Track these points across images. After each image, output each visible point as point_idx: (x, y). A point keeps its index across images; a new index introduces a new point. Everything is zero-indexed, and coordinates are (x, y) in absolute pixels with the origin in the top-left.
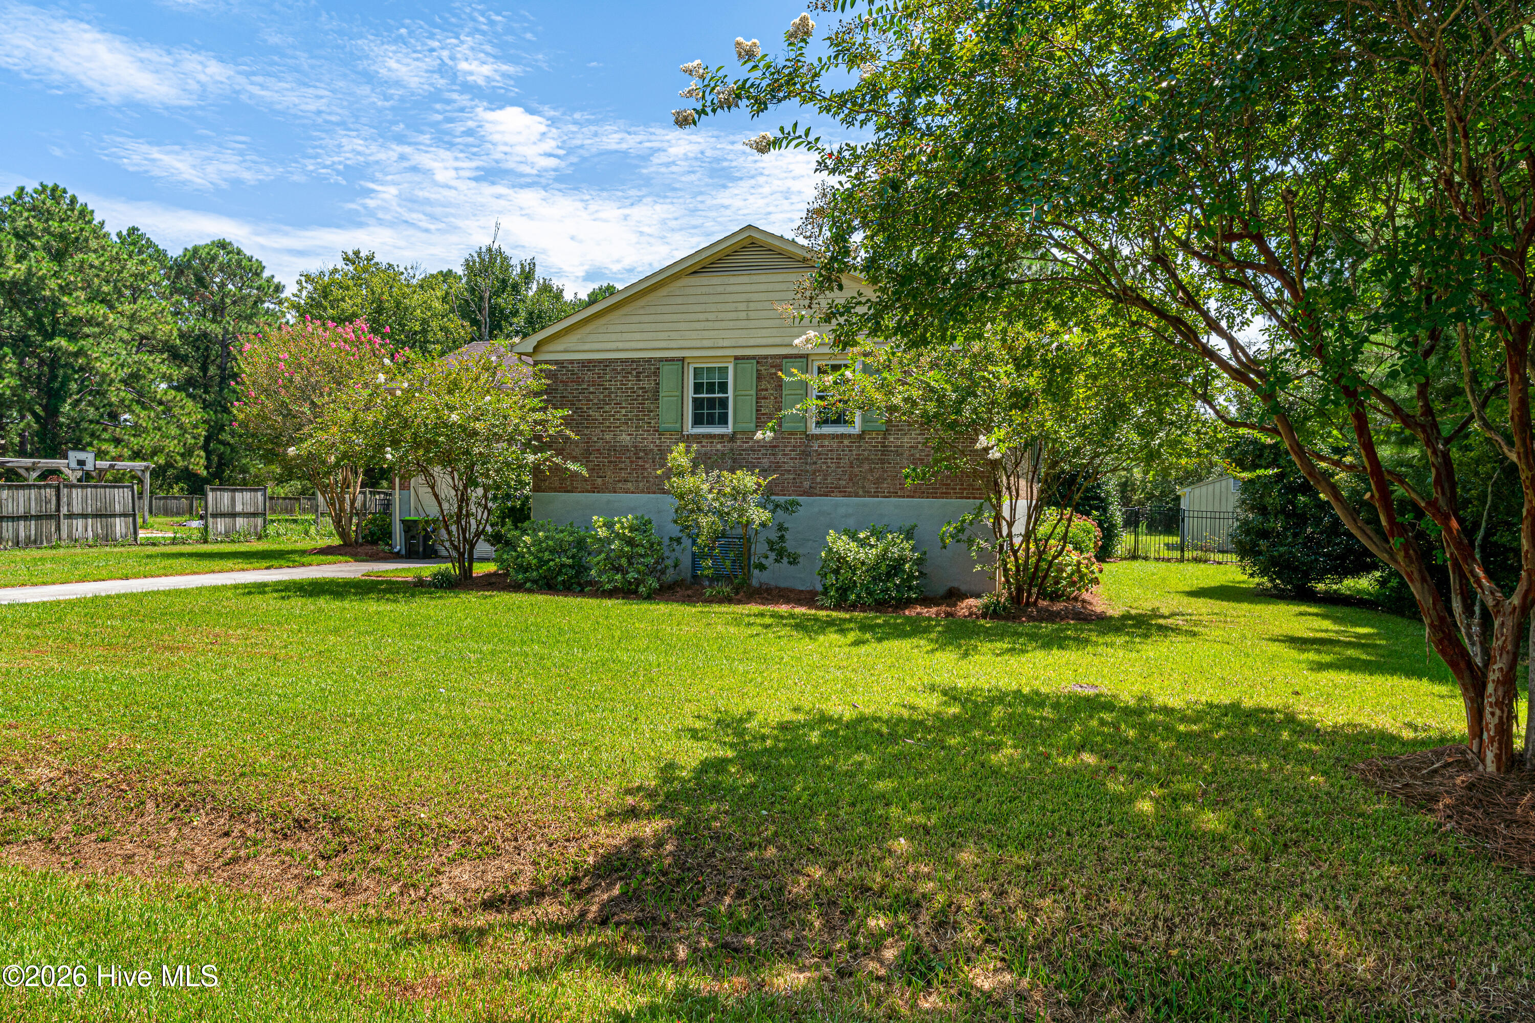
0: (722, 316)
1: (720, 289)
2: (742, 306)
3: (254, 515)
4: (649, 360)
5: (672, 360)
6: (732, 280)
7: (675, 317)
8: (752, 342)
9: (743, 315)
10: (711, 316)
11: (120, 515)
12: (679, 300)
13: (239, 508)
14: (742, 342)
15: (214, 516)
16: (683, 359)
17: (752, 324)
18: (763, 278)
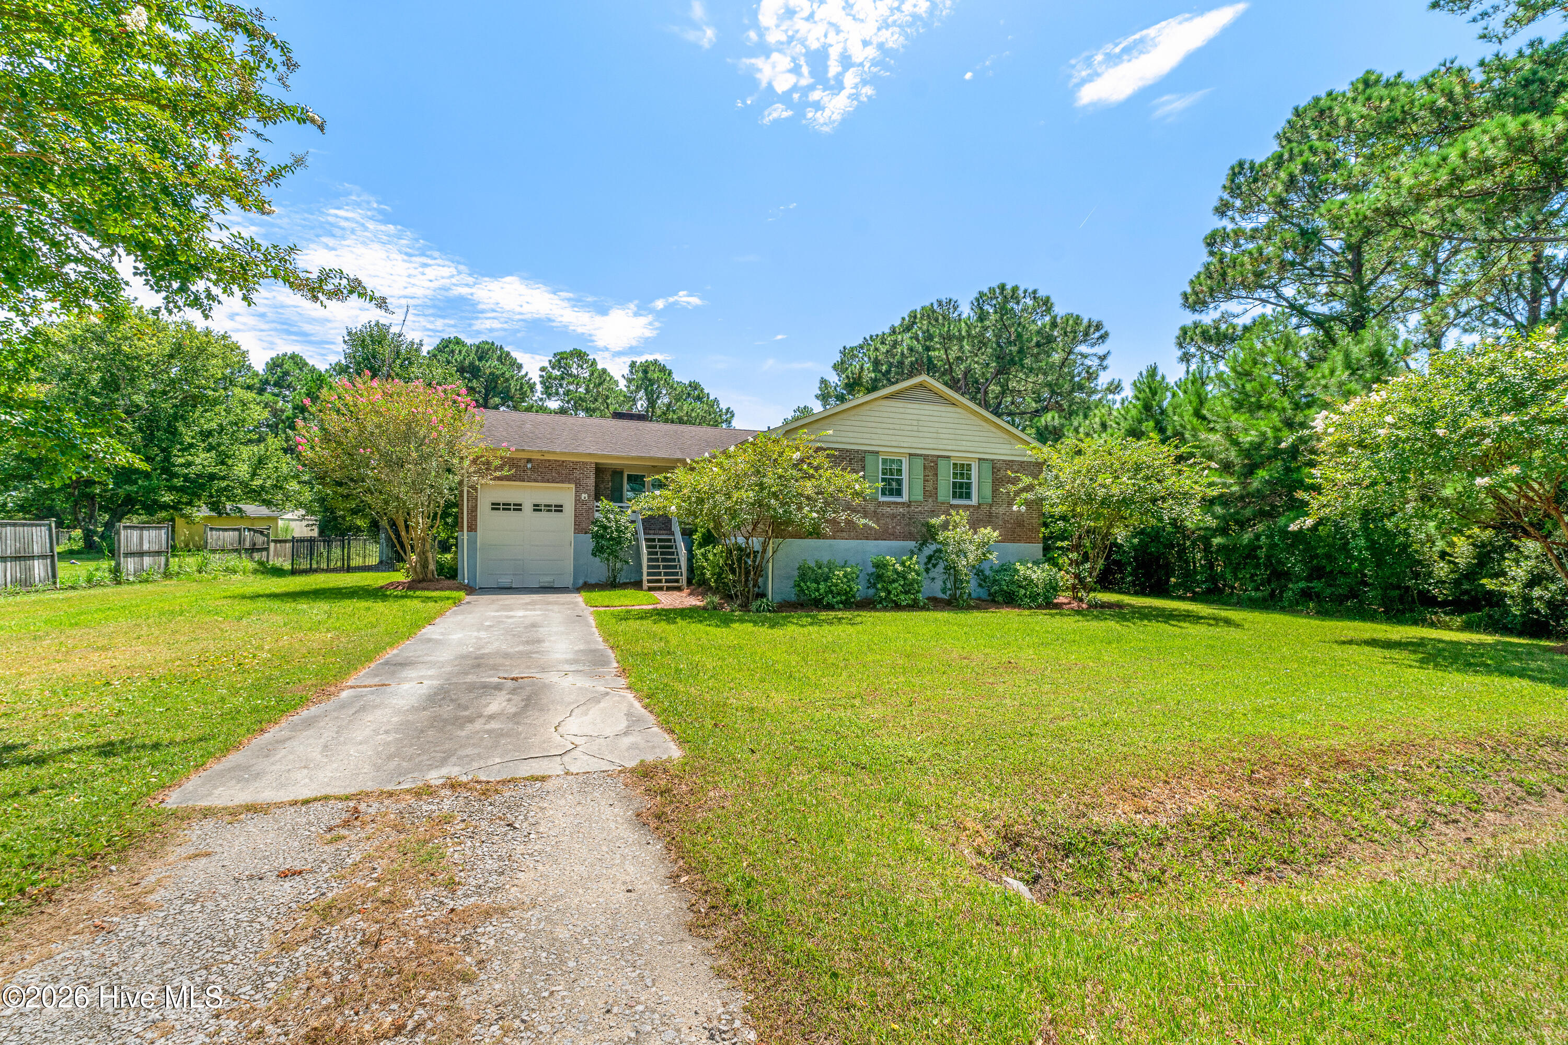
0: (903, 427)
1: (902, 410)
2: (915, 423)
3: (158, 553)
4: (857, 451)
5: (873, 452)
6: (910, 406)
7: (874, 425)
8: (920, 446)
9: (915, 428)
10: (897, 427)
11: (39, 557)
12: (877, 414)
13: (146, 547)
14: (915, 445)
15: (127, 555)
16: (877, 452)
17: (921, 434)
18: (926, 407)
